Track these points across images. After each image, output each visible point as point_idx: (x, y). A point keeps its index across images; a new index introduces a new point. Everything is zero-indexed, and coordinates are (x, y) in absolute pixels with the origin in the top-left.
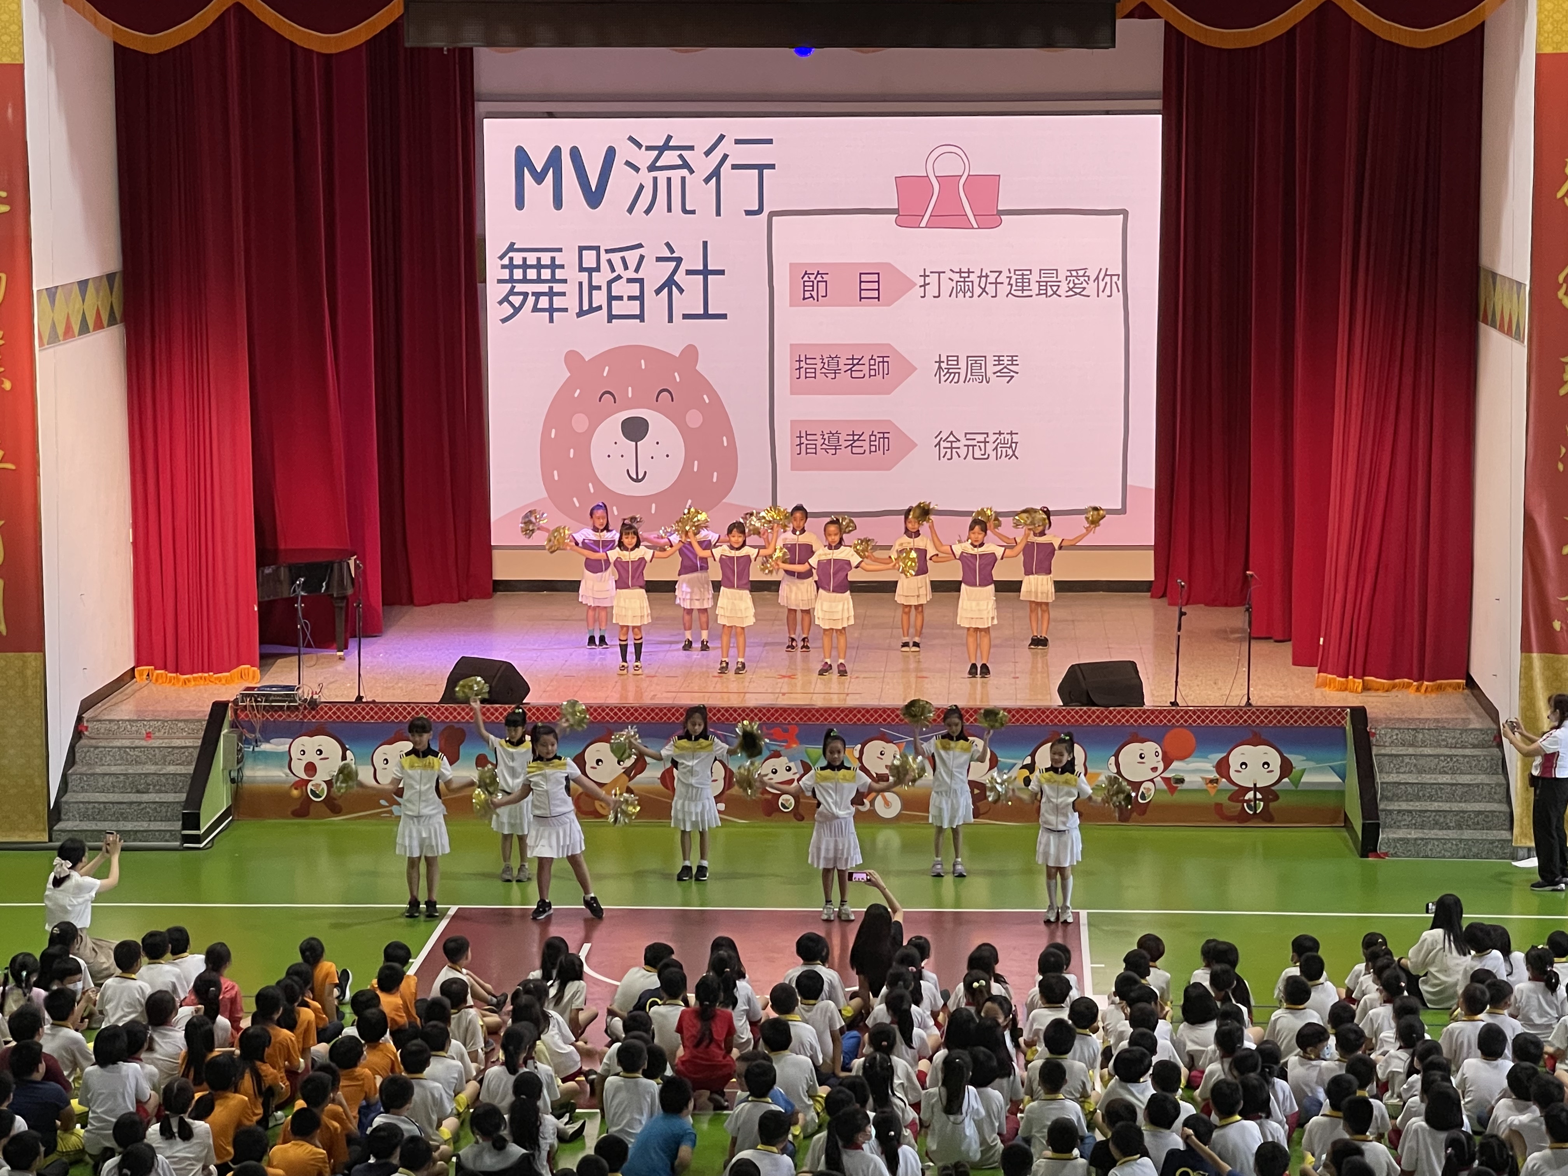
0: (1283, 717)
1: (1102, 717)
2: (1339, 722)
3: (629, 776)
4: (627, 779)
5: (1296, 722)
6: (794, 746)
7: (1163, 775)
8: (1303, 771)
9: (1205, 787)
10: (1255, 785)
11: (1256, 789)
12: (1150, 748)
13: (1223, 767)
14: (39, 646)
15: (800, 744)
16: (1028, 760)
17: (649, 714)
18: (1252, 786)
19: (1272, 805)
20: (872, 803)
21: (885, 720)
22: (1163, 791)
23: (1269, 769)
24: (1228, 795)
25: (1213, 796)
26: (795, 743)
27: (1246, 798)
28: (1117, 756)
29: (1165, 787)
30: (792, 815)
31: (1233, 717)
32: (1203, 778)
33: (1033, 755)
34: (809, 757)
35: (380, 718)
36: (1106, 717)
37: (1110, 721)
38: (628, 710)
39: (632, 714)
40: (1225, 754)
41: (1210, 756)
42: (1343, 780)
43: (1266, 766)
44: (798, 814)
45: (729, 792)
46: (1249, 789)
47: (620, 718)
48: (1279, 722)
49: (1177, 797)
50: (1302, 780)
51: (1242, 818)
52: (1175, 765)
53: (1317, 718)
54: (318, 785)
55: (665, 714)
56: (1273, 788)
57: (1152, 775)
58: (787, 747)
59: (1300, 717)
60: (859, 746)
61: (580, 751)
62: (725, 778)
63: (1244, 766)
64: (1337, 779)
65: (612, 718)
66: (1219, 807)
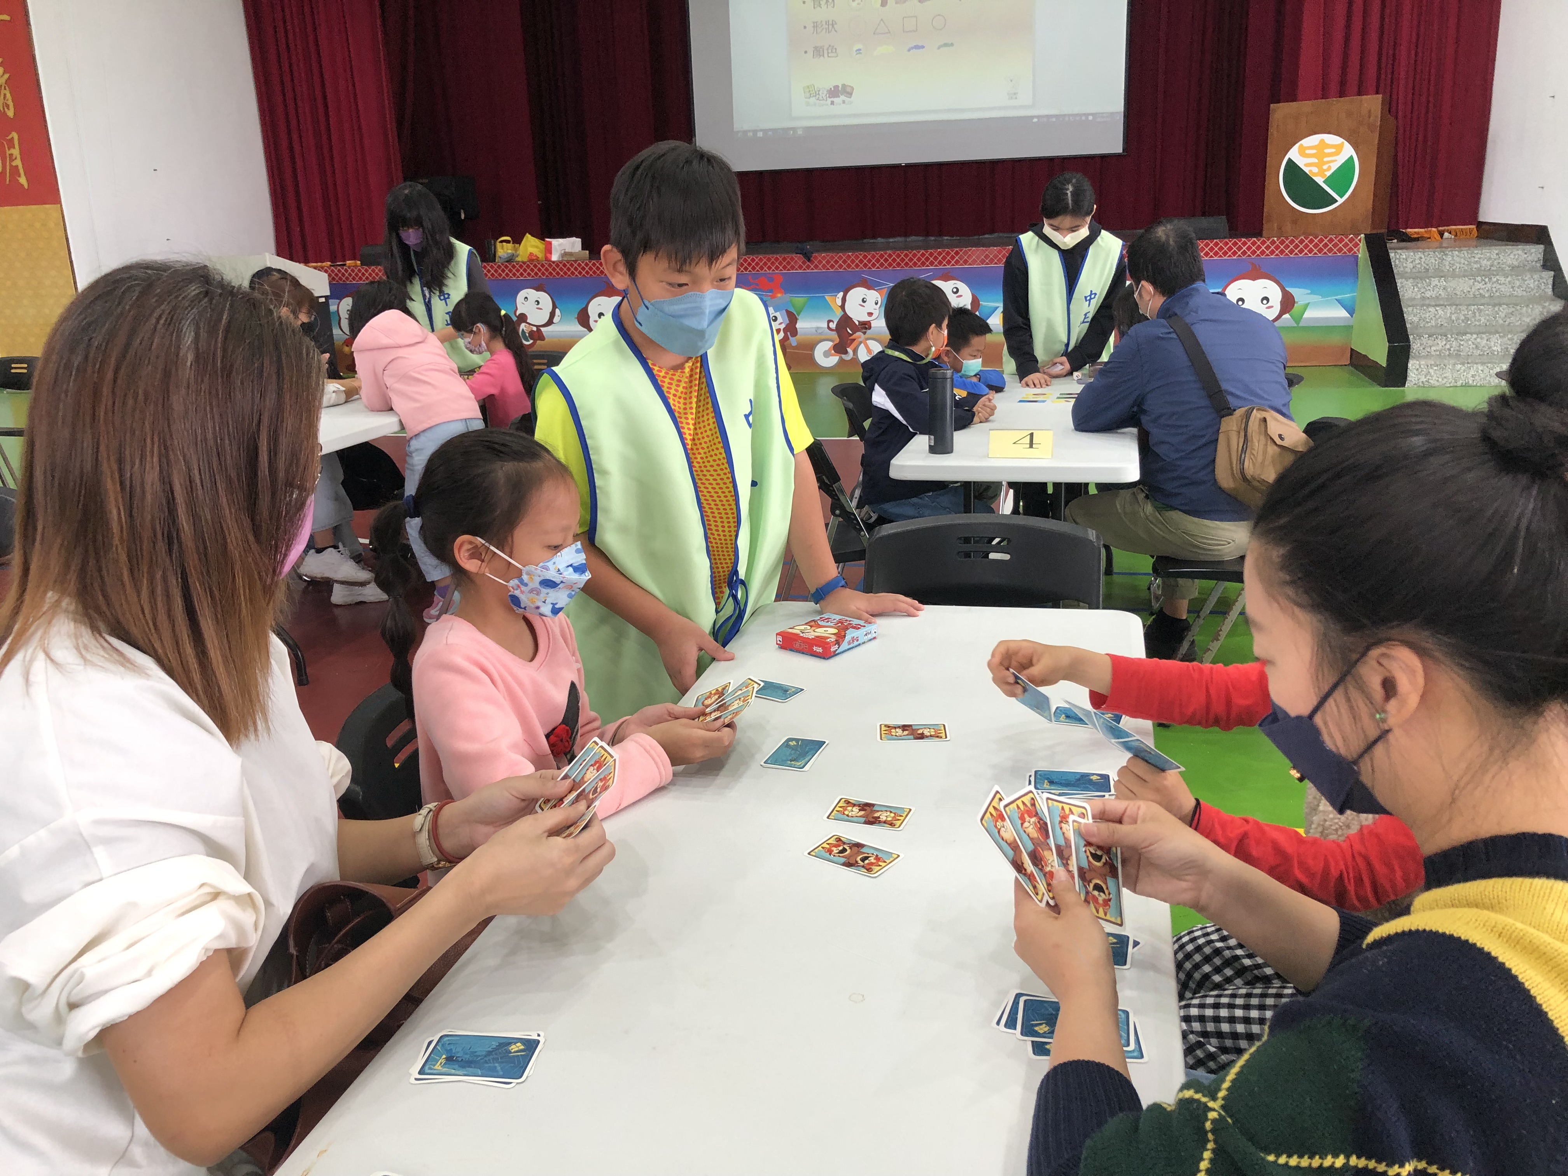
0: (1287, 247)
2: (1350, 250)
5: (1301, 251)
6: (779, 295)
8: (1306, 306)
14: (55, 198)
15: (786, 293)
20: (855, 351)
21: (865, 265)
23: (1269, 304)
26: (779, 292)
31: (1230, 249)
34: (794, 307)
42: (1355, 315)
43: (1265, 302)
48: (1282, 252)
50: (1305, 316)
53: (1325, 245)
58: (773, 297)
59: (1306, 246)
60: (841, 294)
61: (583, 307)
64: (1344, 314)
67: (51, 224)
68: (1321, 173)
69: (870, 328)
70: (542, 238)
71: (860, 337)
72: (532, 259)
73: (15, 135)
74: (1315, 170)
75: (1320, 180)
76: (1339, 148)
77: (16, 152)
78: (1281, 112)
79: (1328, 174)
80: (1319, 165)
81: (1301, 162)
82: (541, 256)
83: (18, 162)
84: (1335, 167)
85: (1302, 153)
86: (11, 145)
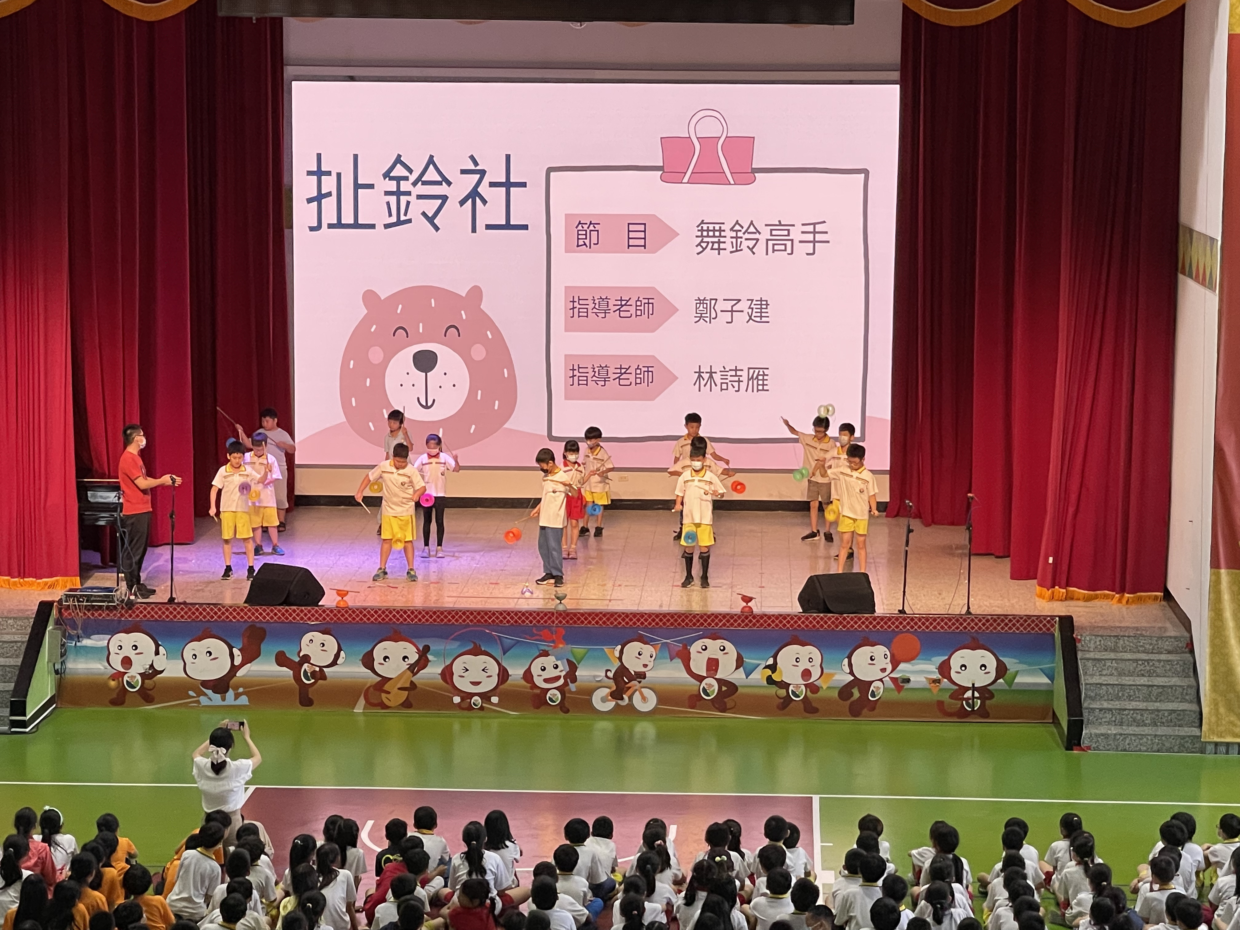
0: (999, 625)
1: (837, 622)
2: (1048, 629)
3: (412, 672)
4: (412, 675)
5: (1010, 628)
6: (561, 646)
7: (890, 676)
8: (1017, 672)
9: (928, 686)
10: (973, 685)
11: (974, 688)
12: (880, 651)
13: (945, 669)
15: (567, 644)
16: (771, 661)
17: (431, 617)
18: (971, 686)
19: (988, 702)
20: (631, 698)
21: (642, 623)
22: (892, 690)
23: (986, 671)
24: (949, 694)
25: (935, 694)
26: (562, 643)
27: (965, 696)
28: (850, 657)
29: (892, 686)
30: (559, 707)
31: (954, 624)
32: (926, 678)
33: (775, 657)
34: (575, 657)
35: (189, 617)
36: (841, 623)
37: (844, 627)
38: (412, 613)
39: (416, 617)
40: (947, 657)
41: (934, 659)
42: (1052, 681)
43: (983, 668)
44: (563, 707)
45: (502, 687)
46: (967, 689)
47: (405, 620)
48: (995, 628)
49: (903, 695)
50: (1016, 681)
51: (962, 714)
52: (902, 666)
53: (1029, 625)
54: (133, 677)
55: (446, 617)
56: (989, 688)
57: (881, 675)
58: (555, 647)
59: (1014, 625)
60: (619, 647)
61: (369, 649)
62: (498, 675)
63: (963, 668)
64: (1046, 680)
65: (398, 620)
66: (940, 703)
69: (645, 678)
71: (636, 685)
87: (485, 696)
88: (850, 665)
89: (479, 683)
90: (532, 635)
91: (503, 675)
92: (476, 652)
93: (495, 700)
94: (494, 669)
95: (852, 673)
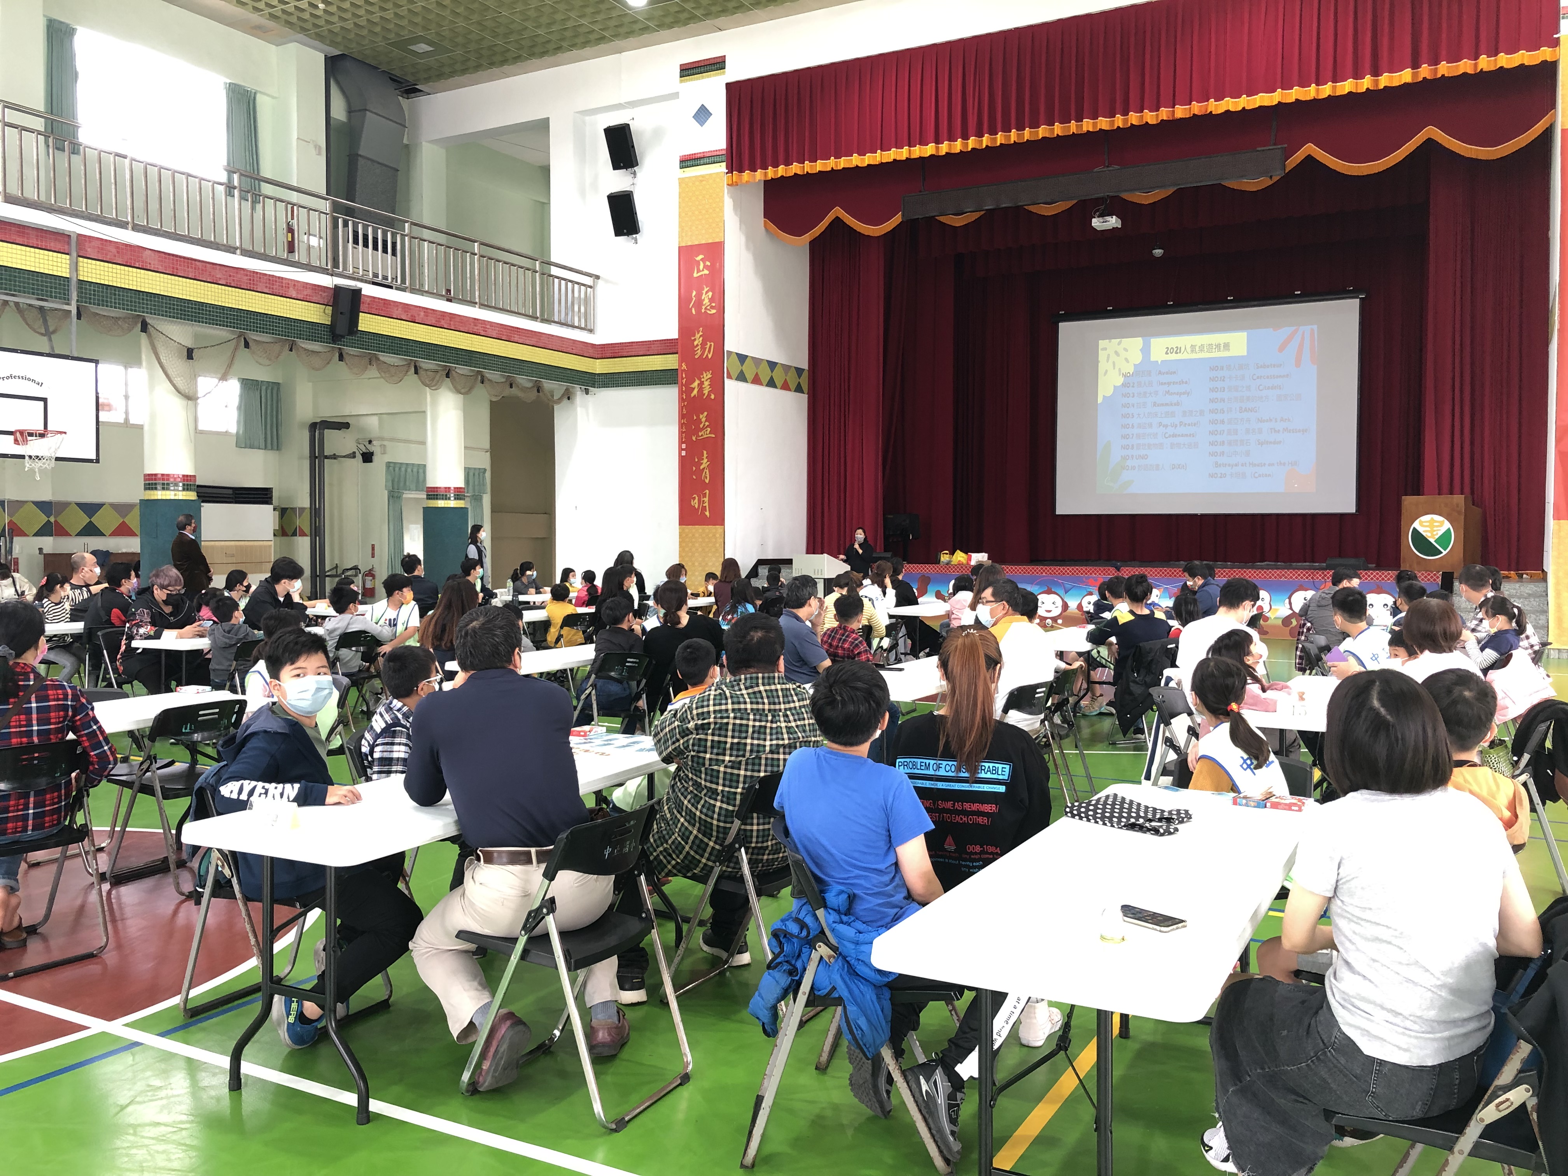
14: (722, 523)
28: (1290, 598)
36: (1283, 575)
67: (718, 535)
68: (1433, 536)
70: (966, 553)
72: (960, 564)
73: (707, 491)
74: (1429, 534)
75: (1432, 541)
76: (1442, 523)
77: (706, 499)
78: (1408, 501)
79: (1437, 537)
80: (1432, 531)
81: (1421, 530)
82: (965, 562)
83: (706, 504)
84: (1440, 533)
85: (1421, 523)
86: (705, 496)
87: (1054, 619)
88: (1290, 603)
89: (1050, 611)
90: (1082, 582)
91: (1065, 606)
92: (1049, 592)
93: (1060, 621)
94: (1059, 603)
95: (1291, 608)
